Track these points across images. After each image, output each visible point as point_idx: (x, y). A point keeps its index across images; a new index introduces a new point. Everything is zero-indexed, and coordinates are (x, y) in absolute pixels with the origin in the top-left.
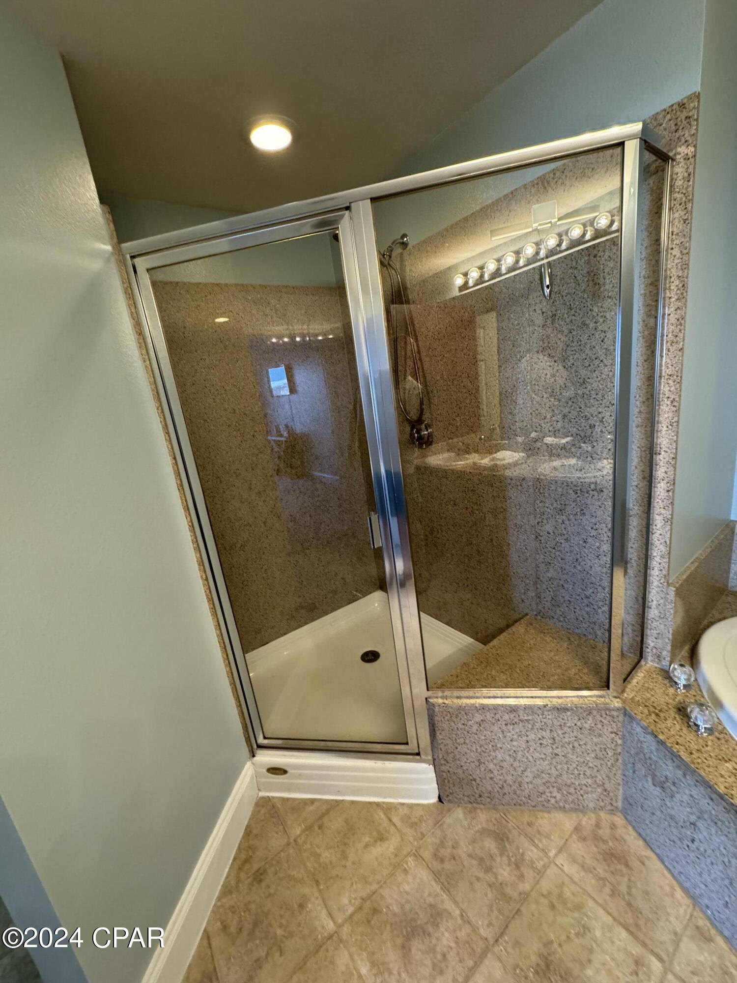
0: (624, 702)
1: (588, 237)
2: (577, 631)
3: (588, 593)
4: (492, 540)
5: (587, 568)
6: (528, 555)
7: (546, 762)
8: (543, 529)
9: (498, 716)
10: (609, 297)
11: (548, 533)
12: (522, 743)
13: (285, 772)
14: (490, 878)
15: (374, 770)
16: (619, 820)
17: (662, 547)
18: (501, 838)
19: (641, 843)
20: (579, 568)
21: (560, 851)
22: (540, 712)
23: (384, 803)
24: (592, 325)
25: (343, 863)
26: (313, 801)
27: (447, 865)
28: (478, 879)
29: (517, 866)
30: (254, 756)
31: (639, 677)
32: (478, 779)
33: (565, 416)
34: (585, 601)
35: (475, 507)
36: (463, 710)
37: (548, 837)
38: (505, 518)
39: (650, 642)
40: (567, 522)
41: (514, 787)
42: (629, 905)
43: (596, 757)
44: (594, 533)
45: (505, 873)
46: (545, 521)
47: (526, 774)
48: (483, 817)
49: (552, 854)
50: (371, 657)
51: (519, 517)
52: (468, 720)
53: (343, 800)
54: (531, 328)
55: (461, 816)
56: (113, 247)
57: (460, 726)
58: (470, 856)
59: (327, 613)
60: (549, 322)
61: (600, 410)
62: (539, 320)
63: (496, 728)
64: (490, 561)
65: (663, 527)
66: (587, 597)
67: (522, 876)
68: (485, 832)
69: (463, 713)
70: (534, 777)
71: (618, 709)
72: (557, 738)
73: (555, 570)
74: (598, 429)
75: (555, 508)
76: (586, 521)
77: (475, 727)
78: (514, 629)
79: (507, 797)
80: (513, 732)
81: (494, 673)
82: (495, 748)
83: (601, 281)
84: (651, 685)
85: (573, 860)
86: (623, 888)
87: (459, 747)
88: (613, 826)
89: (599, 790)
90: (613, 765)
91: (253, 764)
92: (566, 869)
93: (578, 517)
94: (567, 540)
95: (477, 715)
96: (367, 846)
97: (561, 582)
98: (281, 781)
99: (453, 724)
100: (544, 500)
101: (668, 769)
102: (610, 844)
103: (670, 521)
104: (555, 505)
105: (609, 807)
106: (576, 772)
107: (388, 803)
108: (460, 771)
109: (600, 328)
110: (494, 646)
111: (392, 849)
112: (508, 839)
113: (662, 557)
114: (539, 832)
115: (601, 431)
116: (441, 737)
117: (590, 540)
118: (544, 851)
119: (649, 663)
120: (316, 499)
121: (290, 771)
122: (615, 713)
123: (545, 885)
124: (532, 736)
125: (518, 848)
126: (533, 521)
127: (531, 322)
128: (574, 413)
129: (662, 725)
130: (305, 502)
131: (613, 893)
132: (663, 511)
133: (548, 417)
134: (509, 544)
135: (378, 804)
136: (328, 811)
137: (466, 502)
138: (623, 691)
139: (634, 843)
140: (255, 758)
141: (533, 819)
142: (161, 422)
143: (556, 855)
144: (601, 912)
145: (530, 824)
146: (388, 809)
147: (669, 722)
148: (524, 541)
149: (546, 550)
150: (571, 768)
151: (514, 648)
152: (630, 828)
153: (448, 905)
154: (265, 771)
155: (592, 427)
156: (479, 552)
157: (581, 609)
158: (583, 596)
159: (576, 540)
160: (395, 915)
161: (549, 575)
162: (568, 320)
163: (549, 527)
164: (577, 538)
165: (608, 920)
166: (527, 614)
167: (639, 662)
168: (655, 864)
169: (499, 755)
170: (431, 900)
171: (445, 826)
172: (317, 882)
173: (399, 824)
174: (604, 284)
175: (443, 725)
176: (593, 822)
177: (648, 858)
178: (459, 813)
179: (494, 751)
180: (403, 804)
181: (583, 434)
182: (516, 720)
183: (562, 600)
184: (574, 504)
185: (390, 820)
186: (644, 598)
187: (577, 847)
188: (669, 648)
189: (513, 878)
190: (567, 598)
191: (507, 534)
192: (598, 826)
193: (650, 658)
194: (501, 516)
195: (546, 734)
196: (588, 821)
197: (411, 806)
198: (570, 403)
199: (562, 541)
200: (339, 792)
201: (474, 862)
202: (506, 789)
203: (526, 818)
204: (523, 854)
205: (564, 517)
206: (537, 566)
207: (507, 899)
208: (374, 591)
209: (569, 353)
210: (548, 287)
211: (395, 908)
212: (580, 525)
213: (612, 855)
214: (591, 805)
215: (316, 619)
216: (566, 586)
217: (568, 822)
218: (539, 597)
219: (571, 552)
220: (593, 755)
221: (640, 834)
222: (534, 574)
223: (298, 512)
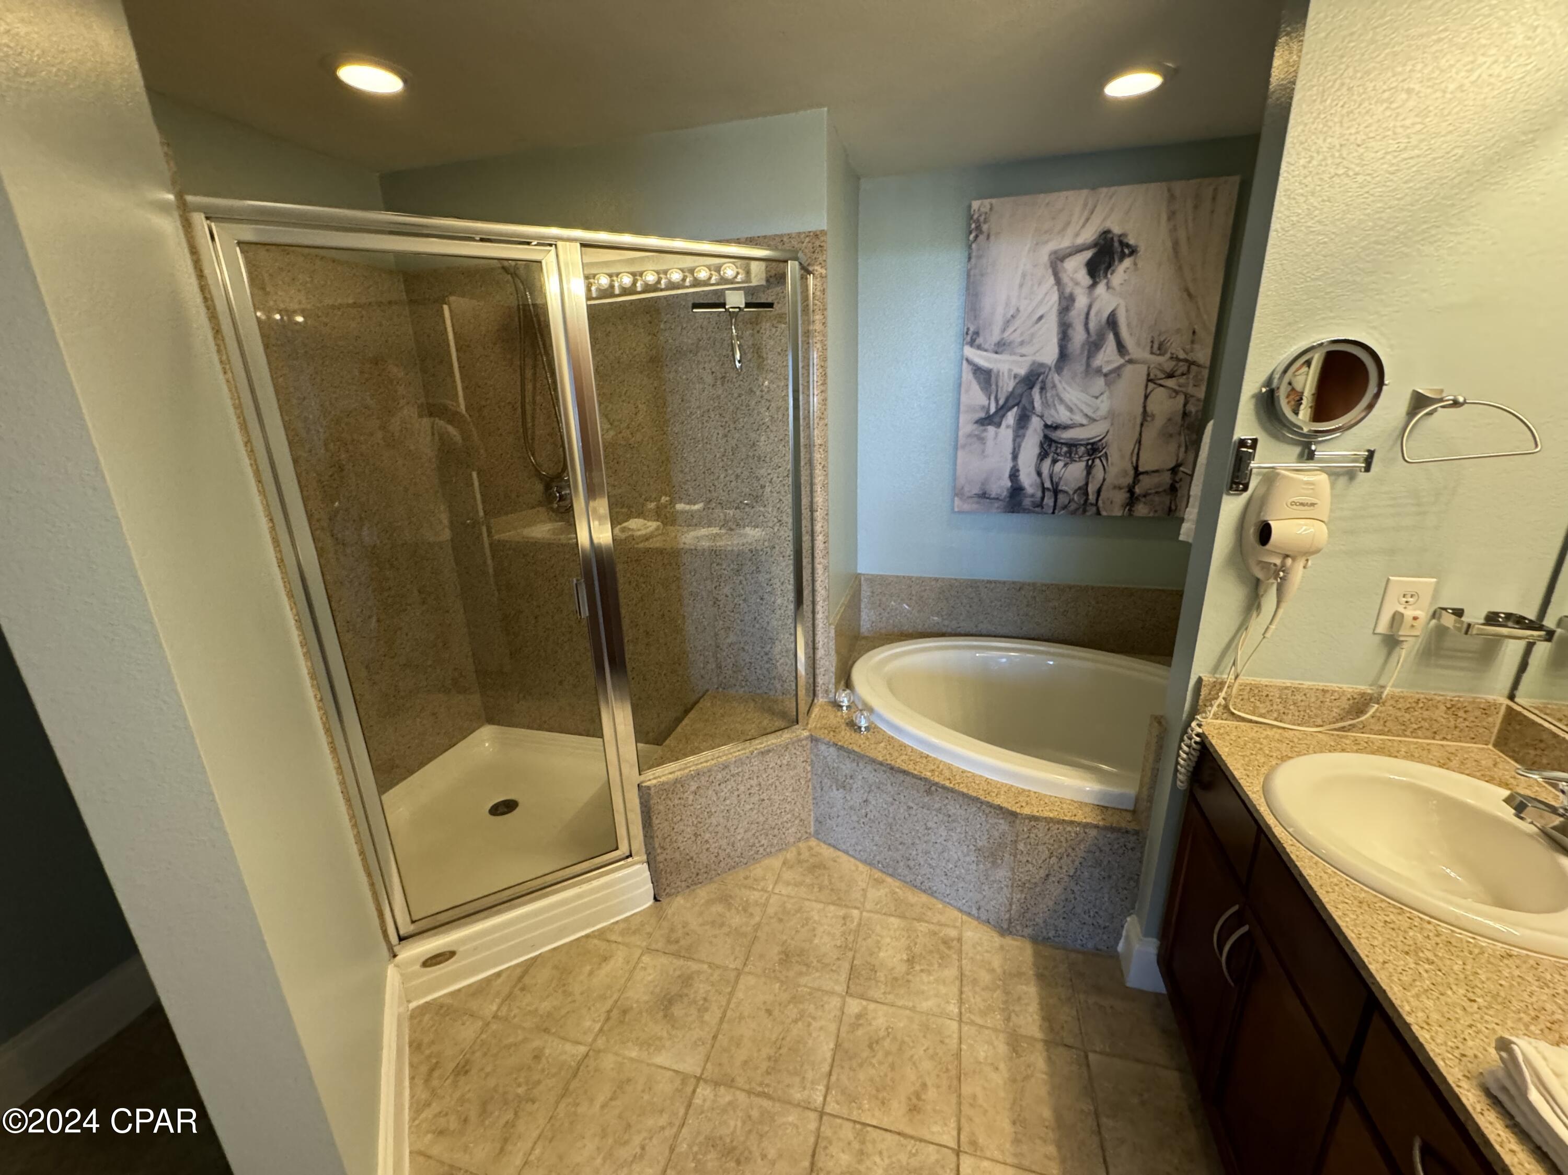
0: (810, 730)
1: (713, 281)
2: (758, 691)
3: (767, 649)
4: (663, 615)
5: (765, 625)
6: (706, 623)
7: (755, 811)
8: (720, 593)
9: (712, 778)
10: (772, 371)
11: (727, 596)
12: (734, 799)
13: (452, 954)
14: (726, 929)
15: (579, 896)
16: (813, 842)
17: (823, 592)
18: (725, 899)
19: (832, 850)
20: (757, 626)
21: (776, 883)
22: (747, 761)
23: (593, 932)
24: (758, 393)
25: (570, 999)
26: (498, 974)
27: (682, 942)
28: (715, 936)
29: (745, 910)
30: (395, 956)
31: (816, 711)
32: (695, 857)
33: (737, 476)
34: (765, 658)
35: (642, 580)
36: (680, 782)
37: (764, 879)
38: (679, 588)
39: (820, 680)
40: (744, 583)
41: (728, 851)
42: (832, 890)
43: (794, 790)
44: (769, 589)
45: (736, 920)
46: (722, 584)
47: (738, 831)
48: (703, 893)
49: (770, 889)
50: (505, 807)
51: (695, 584)
52: (684, 793)
53: (540, 954)
54: (701, 386)
55: (682, 902)
56: (176, 197)
57: (677, 802)
58: (702, 925)
59: (411, 772)
60: (719, 382)
61: (769, 471)
62: (709, 379)
63: (710, 792)
64: (661, 641)
65: (823, 574)
66: (766, 654)
67: (752, 914)
68: (710, 902)
69: (679, 786)
70: (745, 832)
71: (807, 738)
72: (763, 783)
73: (736, 634)
74: (768, 489)
75: (732, 570)
76: (762, 578)
77: (691, 797)
78: (700, 705)
79: (722, 865)
80: (726, 790)
81: (696, 744)
82: (710, 814)
83: (765, 356)
84: (826, 714)
85: (788, 884)
86: (826, 882)
87: (676, 827)
88: (810, 848)
89: (797, 822)
90: (805, 793)
91: (397, 966)
92: (783, 892)
93: (754, 575)
94: (745, 600)
95: (692, 783)
96: (591, 973)
97: (742, 645)
98: (450, 968)
99: (669, 802)
100: (720, 561)
101: (847, 767)
102: (811, 860)
103: (826, 568)
104: (732, 566)
105: (805, 836)
106: (779, 812)
107: (598, 930)
108: (677, 855)
109: (765, 397)
110: (687, 725)
111: (621, 960)
112: (731, 896)
113: (824, 601)
114: (755, 880)
115: (771, 492)
116: (657, 822)
117: (766, 596)
118: (764, 890)
119: (821, 700)
120: (386, 594)
121: (461, 949)
122: (804, 742)
123: (771, 911)
124: (742, 788)
125: (742, 899)
126: (710, 585)
127: (701, 380)
128: (746, 473)
129: (839, 737)
130: (368, 599)
131: (821, 889)
132: (822, 560)
133: (722, 476)
134: (684, 617)
135: (587, 936)
136: (525, 972)
137: (628, 575)
138: (807, 724)
139: (827, 852)
140: (398, 958)
141: (748, 873)
142: (251, 465)
143: (773, 888)
144: (814, 904)
145: (746, 878)
146: (601, 934)
147: (843, 733)
148: (701, 609)
149: (724, 615)
150: (775, 808)
151: (707, 720)
152: (822, 844)
153: (694, 966)
154: (417, 967)
155: (763, 487)
156: (647, 633)
157: (761, 668)
158: (762, 654)
159: (754, 599)
160: (647, 1002)
161: (729, 641)
162: (737, 385)
163: (727, 590)
164: (754, 597)
165: (821, 906)
166: (707, 691)
167: (813, 700)
168: (844, 858)
169: (714, 820)
170: (678, 973)
171: (669, 917)
172: (546, 1030)
173: (620, 939)
174: (767, 359)
175: (659, 806)
176: (795, 852)
177: (838, 857)
178: (679, 901)
179: (709, 817)
180: (617, 922)
181: (755, 494)
182: (728, 777)
183: (743, 663)
184: (750, 563)
185: (608, 941)
186: (814, 641)
187: (788, 875)
188: (833, 680)
189: (744, 920)
190: (748, 660)
191: (681, 605)
192: (799, 854)
193: (820, 695)
194: (674, 587)
195: (754, 782)
196: (791, 855)
197: (626, 920)
198: (742, 464)
199: (741, 602)
200: (534, 947)
201: (707, 927)
202: (722, 855)
203: (742, 875)
204: (747, 901)
205: (741, 578)
206: (716, 635)
207: (744, 935)
208: (479, 728)
209: (739, 416)
210: (739, 362)
211: (646, 998)
212: (756, 583)
213: (814, 867)
214: (792, 840)
215: (397, 783)
216: (746, 648)
217: (776, 862)
218: (720, 668)
219: (749, 611)
220: (791, 789)
221: (829, 844)
222: (713, 644)
223: (358, 616)
